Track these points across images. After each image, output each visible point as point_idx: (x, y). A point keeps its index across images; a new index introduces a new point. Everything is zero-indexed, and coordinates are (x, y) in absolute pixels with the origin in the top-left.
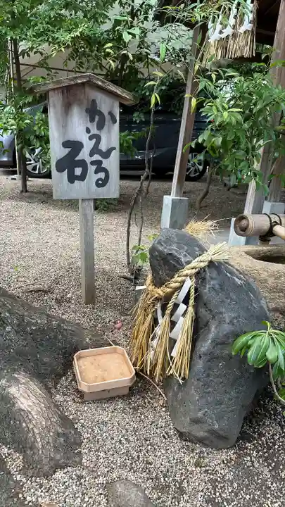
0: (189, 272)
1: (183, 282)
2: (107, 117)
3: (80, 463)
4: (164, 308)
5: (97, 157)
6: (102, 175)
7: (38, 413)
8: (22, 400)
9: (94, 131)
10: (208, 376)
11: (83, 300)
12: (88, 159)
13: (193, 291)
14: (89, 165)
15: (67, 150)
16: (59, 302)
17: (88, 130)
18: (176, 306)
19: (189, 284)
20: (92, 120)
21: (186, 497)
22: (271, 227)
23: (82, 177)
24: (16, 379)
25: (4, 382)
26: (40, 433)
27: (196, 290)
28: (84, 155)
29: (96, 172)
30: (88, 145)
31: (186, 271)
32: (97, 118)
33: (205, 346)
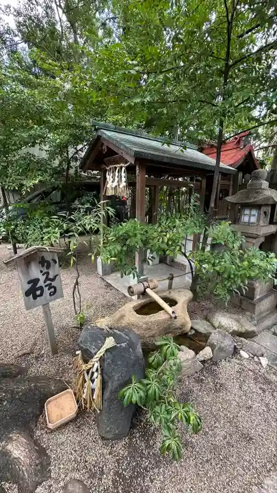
0: (96, 360)
1: (94, 365)
2: (51, 262)
3: (50, 477)
4: (88, 373)
5: (48, 282)
6: (52, 290)
7: (24, 457)
8: (15, 452)
9: (45, 270)
10: (110, 409)
11: (50, 354)
12: (43, 285)
13: (99, 368)
14: (44, 288)
15: (30, 285)
16: (37, 358)
17: (41, 272)
18: (93, 373)
19: (97, 365)
20: (43, 266)
21: (105, 476)
22: (145, 289)
23: (41, 295)
24: (11, 438)
25: (3, 443)
26: (26, 470)
27: (101, 367)
28: (41, 283)
29: (49, 289)
30: (42, 278)
31: (94, 360)
32: (46, 264)
33: (107, 394)
